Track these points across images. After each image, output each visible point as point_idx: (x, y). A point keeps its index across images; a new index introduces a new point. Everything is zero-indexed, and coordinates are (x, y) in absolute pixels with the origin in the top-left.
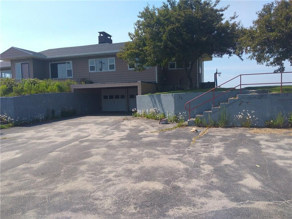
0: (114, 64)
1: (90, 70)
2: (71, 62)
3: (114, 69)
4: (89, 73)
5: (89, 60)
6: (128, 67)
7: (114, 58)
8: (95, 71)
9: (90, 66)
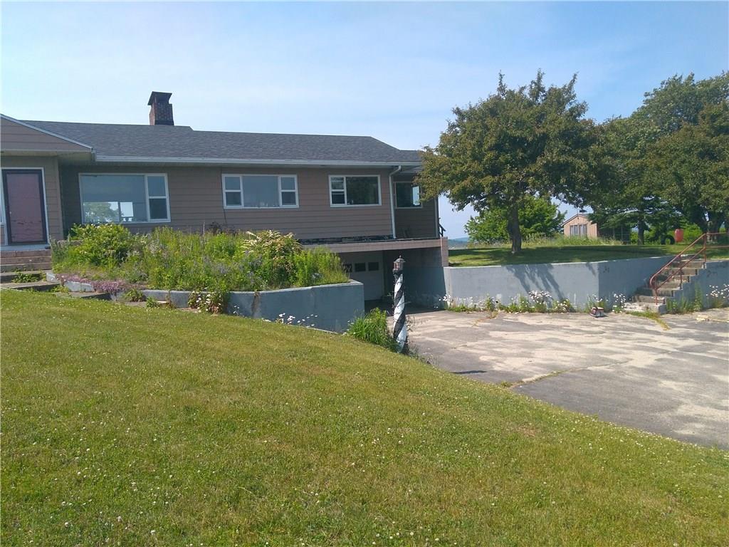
0: (296, 191)
1: (228, 204)
2: (164, 176)
3: (295, 203)
4: (224, 210)
5: (224, 176)
6: (329, 199)
7: (295, 177)
8: (242, 207)
9: (225, 191)
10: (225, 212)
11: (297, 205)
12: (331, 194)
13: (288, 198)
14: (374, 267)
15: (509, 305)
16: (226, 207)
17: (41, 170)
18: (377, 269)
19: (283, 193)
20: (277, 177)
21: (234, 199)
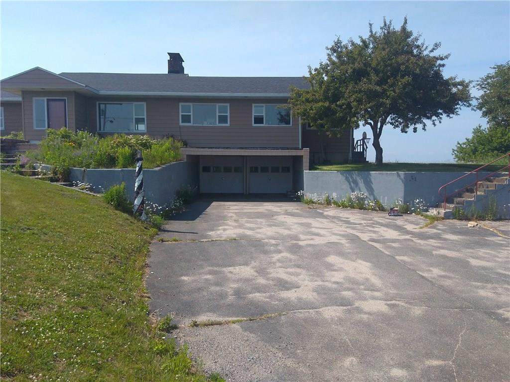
0: (228, 114)
1: (182, 122)
2: (145, 104)
3: (227, 123)
4: (180, 126)
5: (181, 104)
6: (252, 121)
7: (228, 105)
8: (190, 124)
9: (181, 114)
10: (180, 127)
11: (228, 124)
12: (253, 117)
13: (223, 119)
14: (286, 170)
15: (340, 202)
16: (181, 124)
17: (65, 99)
18: (288, 171)
19: (219, 116)
20: (216, 105)
21: (186, 119)
